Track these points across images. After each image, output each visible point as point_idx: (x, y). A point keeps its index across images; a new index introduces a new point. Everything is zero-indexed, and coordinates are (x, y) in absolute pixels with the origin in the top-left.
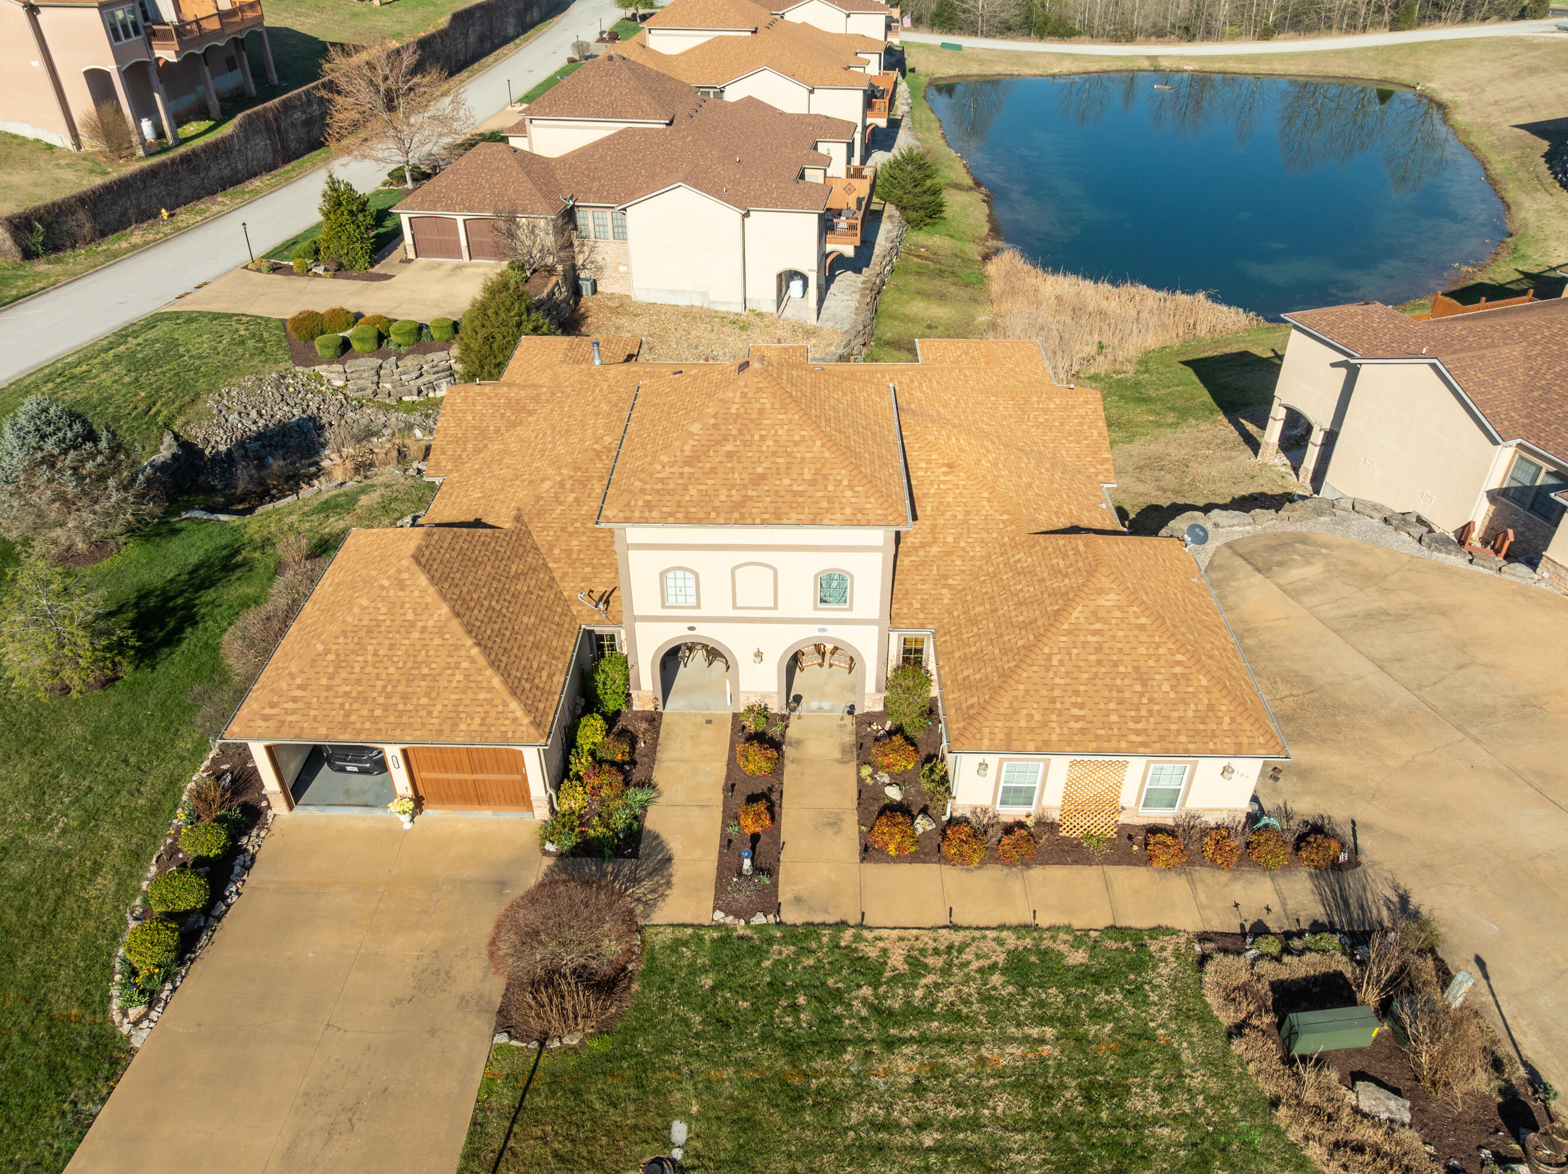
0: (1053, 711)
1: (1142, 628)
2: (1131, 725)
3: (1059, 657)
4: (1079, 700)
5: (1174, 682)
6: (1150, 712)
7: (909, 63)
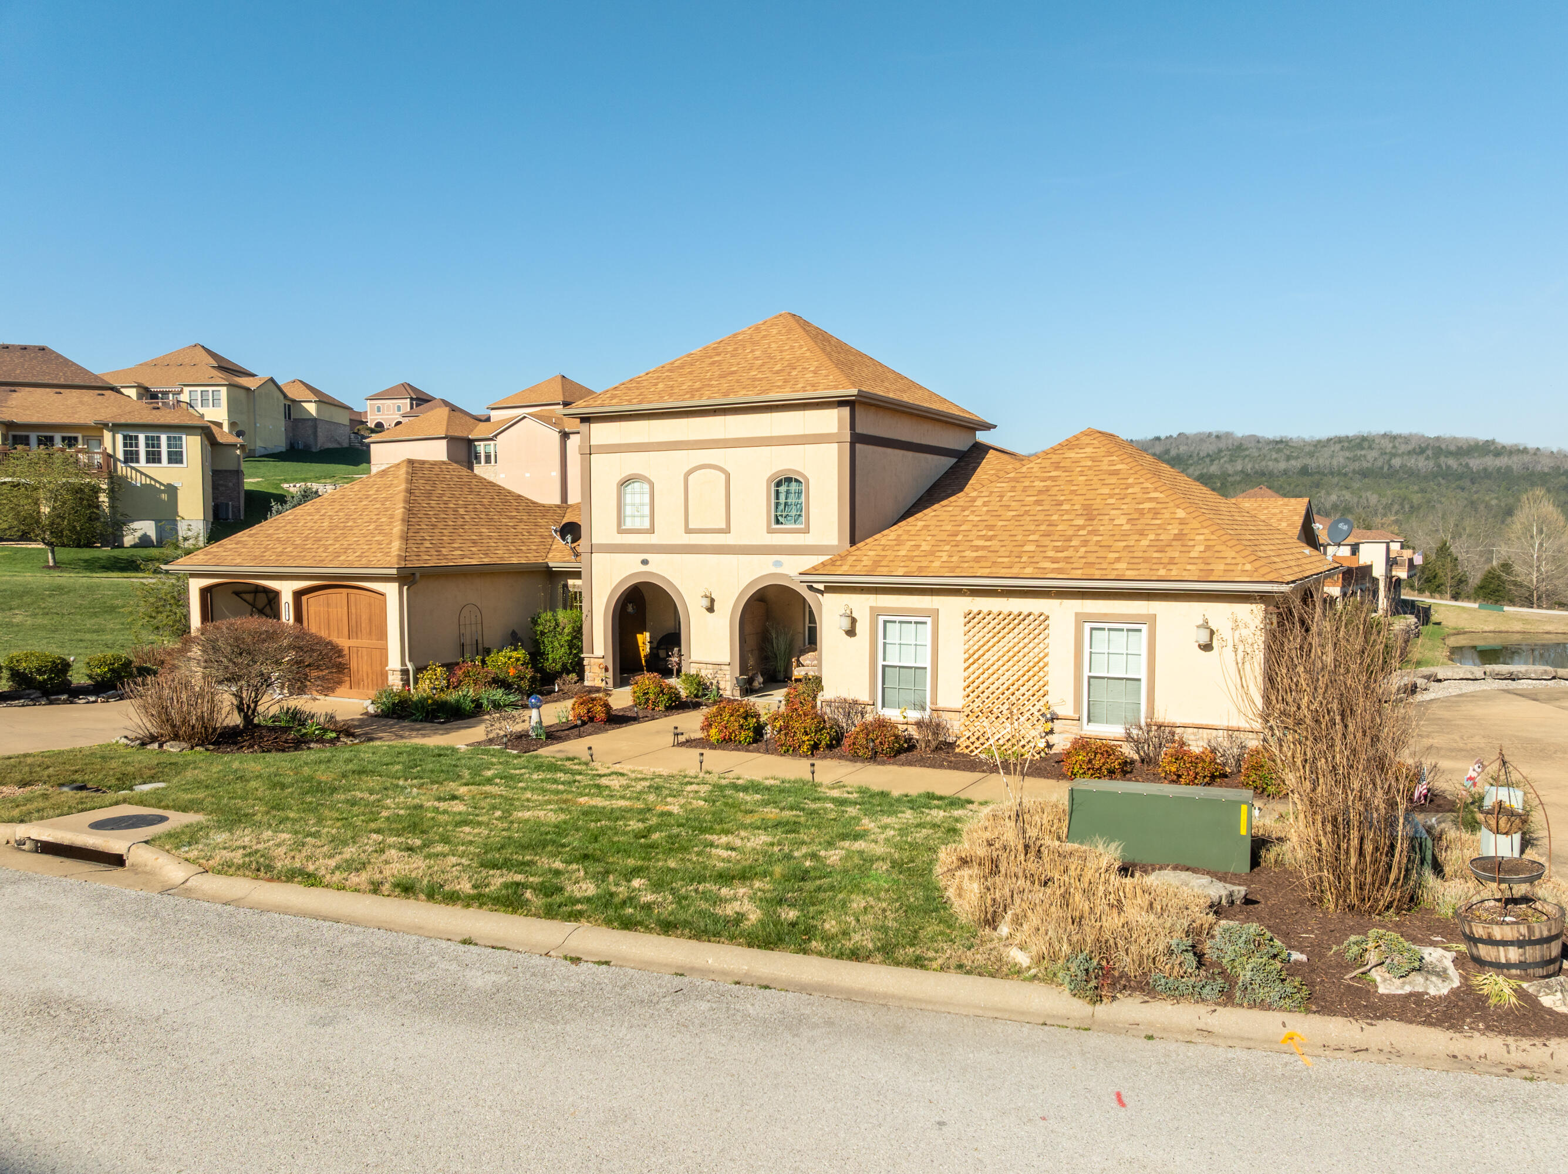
0: (948, 543)
1: (1116, 473)
2: (1051, 554)
3: (986, 499)
4: (991, 533)
5: (1136, 516)
6: (1085, 543)
7: (1435, 617)
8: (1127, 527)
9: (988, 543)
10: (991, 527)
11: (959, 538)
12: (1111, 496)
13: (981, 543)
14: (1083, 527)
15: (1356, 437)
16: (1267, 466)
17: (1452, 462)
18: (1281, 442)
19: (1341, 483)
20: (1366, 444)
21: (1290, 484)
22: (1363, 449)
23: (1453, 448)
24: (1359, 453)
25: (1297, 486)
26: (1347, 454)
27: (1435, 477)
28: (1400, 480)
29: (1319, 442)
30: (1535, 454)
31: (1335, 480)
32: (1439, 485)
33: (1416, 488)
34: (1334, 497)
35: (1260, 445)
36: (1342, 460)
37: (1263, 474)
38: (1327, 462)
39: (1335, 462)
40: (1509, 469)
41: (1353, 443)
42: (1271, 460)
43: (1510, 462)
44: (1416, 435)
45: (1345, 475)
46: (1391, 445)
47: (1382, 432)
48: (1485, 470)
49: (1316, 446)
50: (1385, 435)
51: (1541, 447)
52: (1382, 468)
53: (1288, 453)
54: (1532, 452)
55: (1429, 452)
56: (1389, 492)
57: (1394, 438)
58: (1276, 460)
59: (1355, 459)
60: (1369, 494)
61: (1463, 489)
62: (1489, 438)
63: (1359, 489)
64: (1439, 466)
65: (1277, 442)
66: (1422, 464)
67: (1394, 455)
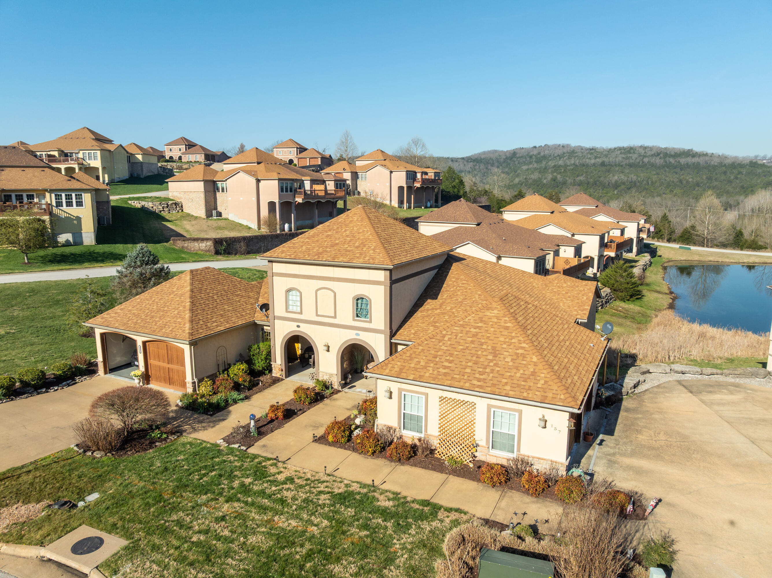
0: (432, 362)
4: (451, 359)
6: (492, 371)
7: (659, 253)
8: (511, 364)
9: (450, 365)
10: (451, 355)
11: (437, 359)
12: (505, 343)
13: (447, 364)
14: (491, 361)
15: (628, 148)
16: (585, 161)
17: (672, 160)
18: (593, 149)
19: (620, 170)
20: (632, 151)
21: (596, 170)
22: (631, 153)
23: (673, 153)
24: (629, 155)
25: (599, 171)
26: (623, 156)
27: (664, 167)
28: (647, 169)
29: (610, 149)
30: (711, 156)
31: (617, 169)
32: (665, 171)
33: (654, 172)
34: (616, 177)
35: (583, 151)
36: (620, 159)
37: (584, 165)
38: (614, 160)
39: (617, 160)
40: (698, 163)
41: (626, 150)
42: (587, 158)
43: (699, 161)
44: (656, 146)
45: (622, 166)
46: (644, 151)
47: (640, 145)
48: (687, 164)
49: (608, 152)
50: (641, 147)
51: (714, 153)
52: (639, 163)
53: (596, 155)
54: (710, 155)
55: (662, 155)
56: (642, 175)
57: (645, 148)
58: (590, 158)
59: (627, 158)
60: (632, 176)
61: (676, 173)
62: (690, 148)
63: (628, 173)
64: (666, 162)
65: (591, 149)
66: (658, 161)
67: (645, 157)
